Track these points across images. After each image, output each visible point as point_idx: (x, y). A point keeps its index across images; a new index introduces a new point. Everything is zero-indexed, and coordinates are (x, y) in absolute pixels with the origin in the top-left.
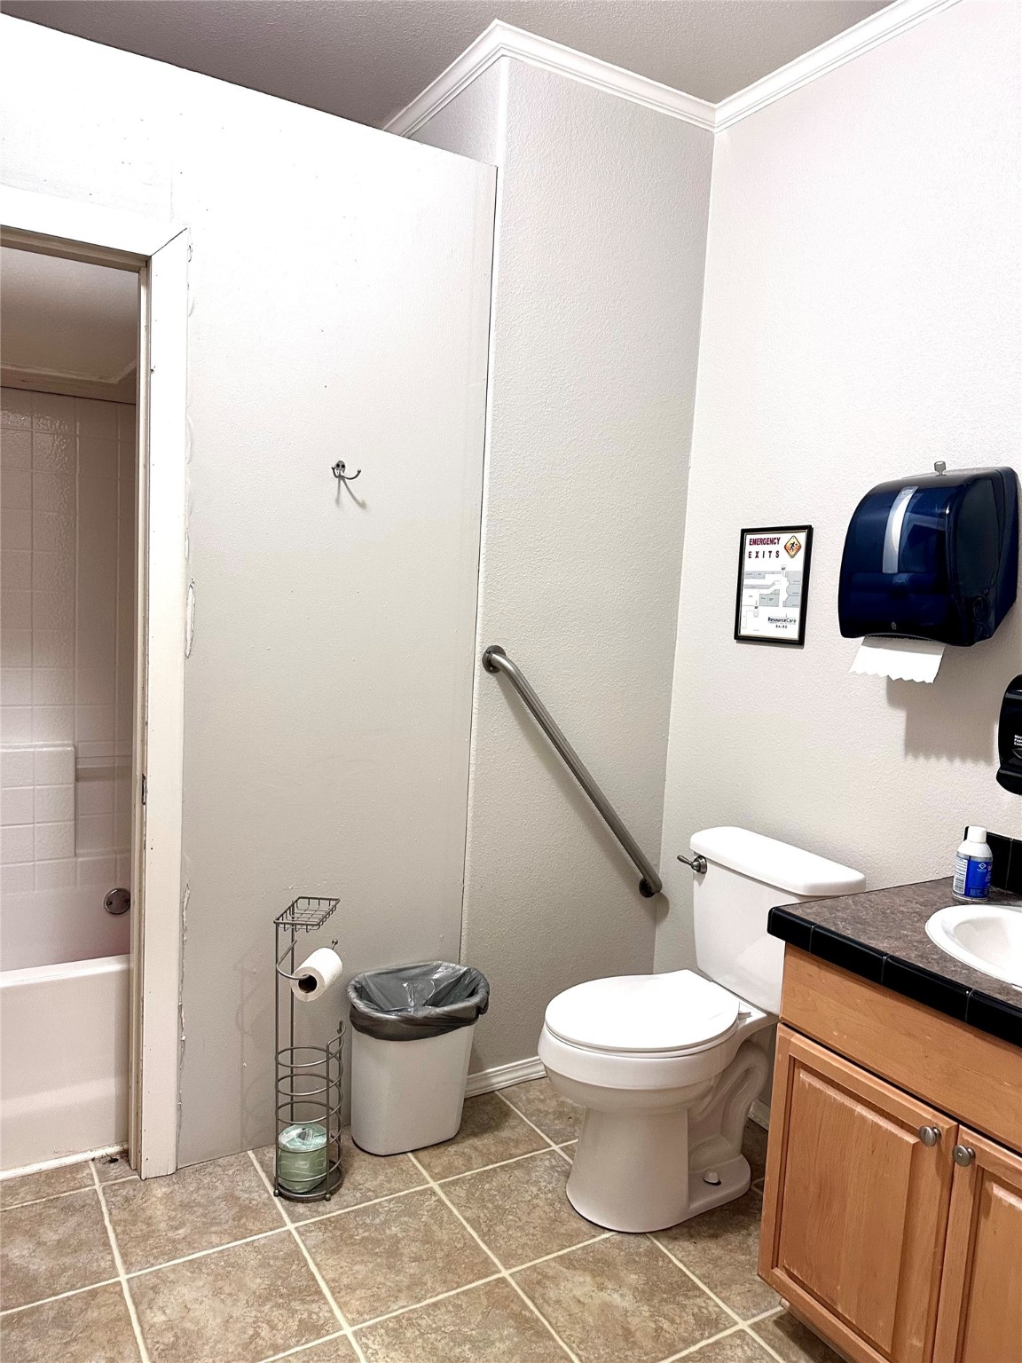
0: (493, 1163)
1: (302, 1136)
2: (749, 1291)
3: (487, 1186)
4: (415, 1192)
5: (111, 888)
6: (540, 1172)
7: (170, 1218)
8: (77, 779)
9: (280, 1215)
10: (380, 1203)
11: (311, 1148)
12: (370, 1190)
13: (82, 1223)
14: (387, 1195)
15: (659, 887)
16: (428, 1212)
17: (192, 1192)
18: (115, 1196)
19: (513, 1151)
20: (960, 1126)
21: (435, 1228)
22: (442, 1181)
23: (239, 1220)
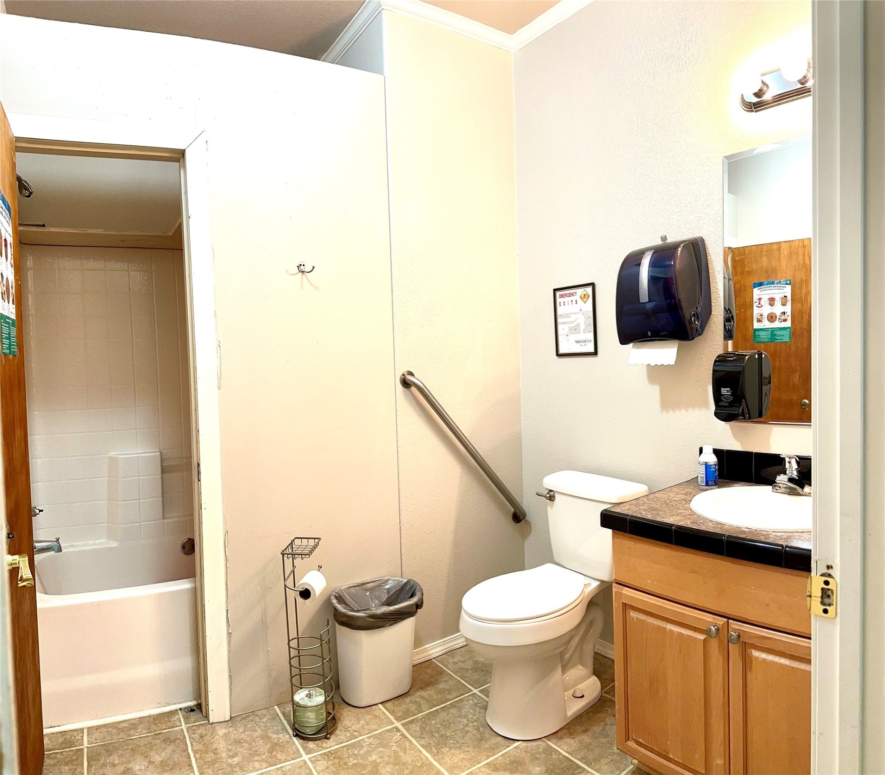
0: (435, 706)
1: (309, 696)
2: (612, 761)
3: (433, 722)
4: (386, 730)
5: (184, 539)
6: (467, 708)
7: (229, 750)
8: (163, 472)
9: (298, 750)
10: (363, 739)
11: (314, 704)
12: (355, 731)
13: (175, 751)
14: (367, 734)
15: (524, 515)
16: (395, 743)
17: (241, 733)
18: (194, 733)
19: (448, 697)
20: (729, 621)
21: (401, 754)
22: (404, 721)
23: (272, 753)
